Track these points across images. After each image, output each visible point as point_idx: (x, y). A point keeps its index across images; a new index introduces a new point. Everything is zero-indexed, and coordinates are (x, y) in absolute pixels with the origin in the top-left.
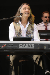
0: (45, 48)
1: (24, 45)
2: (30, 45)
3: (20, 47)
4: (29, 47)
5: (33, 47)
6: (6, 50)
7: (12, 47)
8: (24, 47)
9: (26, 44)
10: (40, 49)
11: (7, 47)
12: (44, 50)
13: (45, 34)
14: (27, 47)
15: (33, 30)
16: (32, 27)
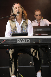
0: (40, 42)
1: (21, 40)
2: (27, 40)
3: (18, 42)
4: (26, 41)
5: (29, 42)
6: (5, 45)
7: (11, 42)
8: (21, 41)
9: (23, 39)
10: (35, 43)
11: (6, 42)
12: (39, 43)
13: (40, 30)
14: (24, 42)
15: (27, 26)
16: (26, 23)
